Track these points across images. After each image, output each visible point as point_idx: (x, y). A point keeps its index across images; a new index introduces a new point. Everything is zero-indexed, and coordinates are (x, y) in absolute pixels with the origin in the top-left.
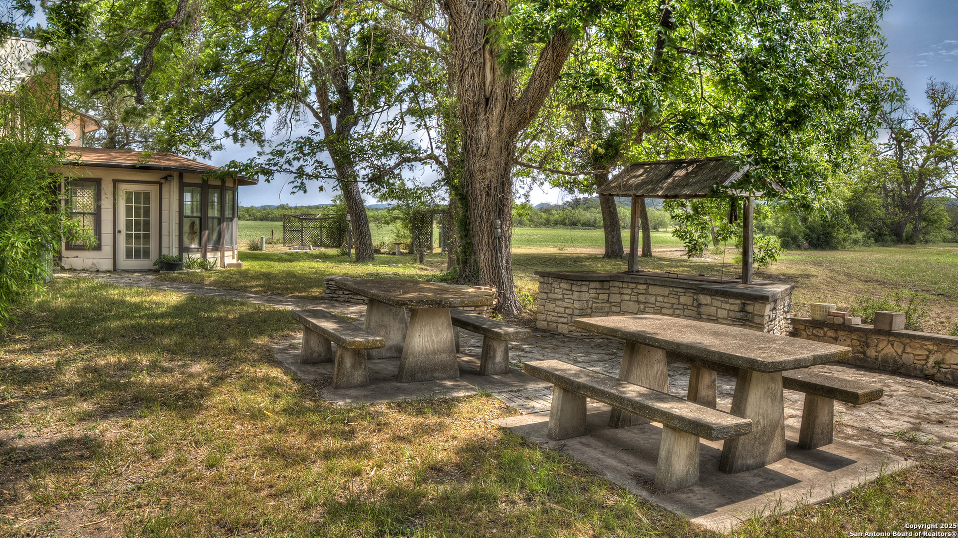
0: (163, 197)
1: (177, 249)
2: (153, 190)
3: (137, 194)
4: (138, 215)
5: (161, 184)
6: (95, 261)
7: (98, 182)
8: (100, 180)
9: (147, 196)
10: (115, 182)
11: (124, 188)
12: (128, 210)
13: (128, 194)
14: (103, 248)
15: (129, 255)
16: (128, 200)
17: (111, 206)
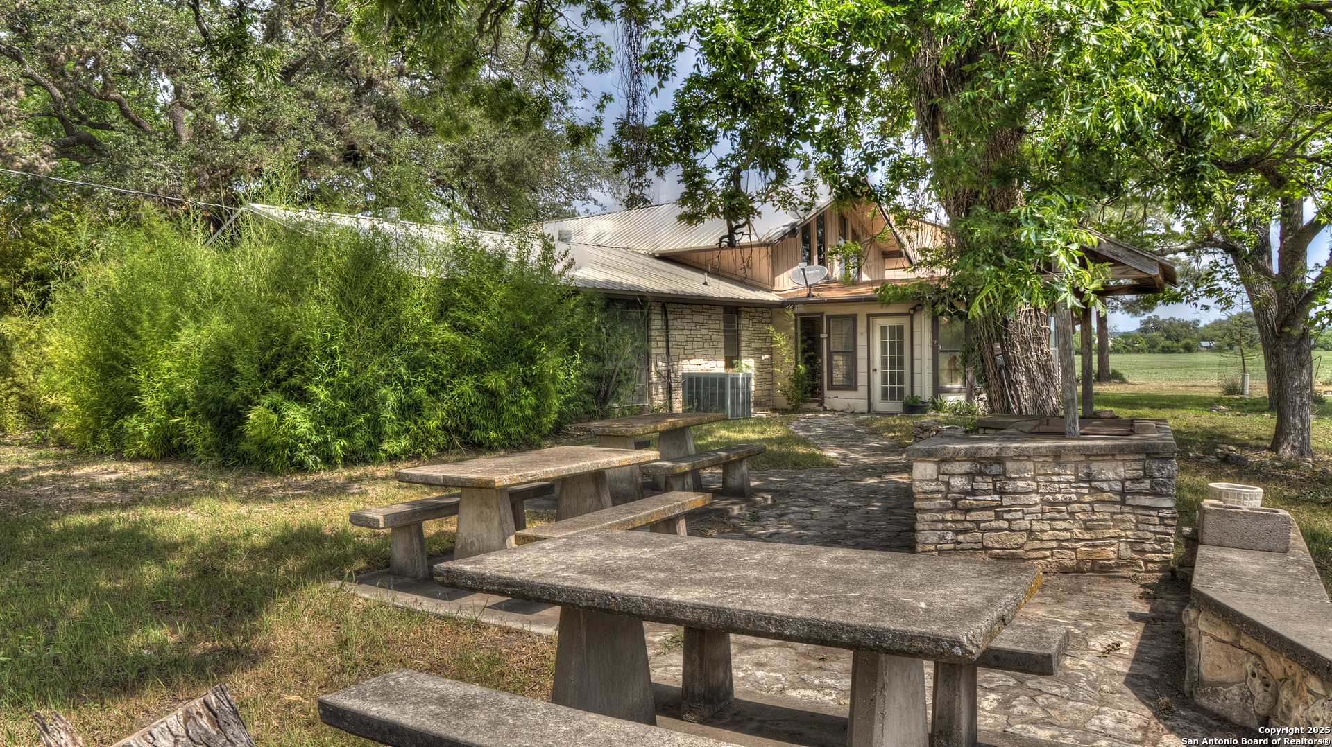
0: (915, 329)
1: (931, 390)
2: (905, 321)
3: (892, 328)
4: (892, 352)
5: (912, 316)
6: (851, 402)
7: (854, 318)
8: (856, 315)
9: (901, 329)
10: (869, 316)
11: (879, 322)
12: (884, 345)
13: (883, 328)
14: (859, 388)
15: (884, 396)
16: (883, 336)
17: (865, 343)
